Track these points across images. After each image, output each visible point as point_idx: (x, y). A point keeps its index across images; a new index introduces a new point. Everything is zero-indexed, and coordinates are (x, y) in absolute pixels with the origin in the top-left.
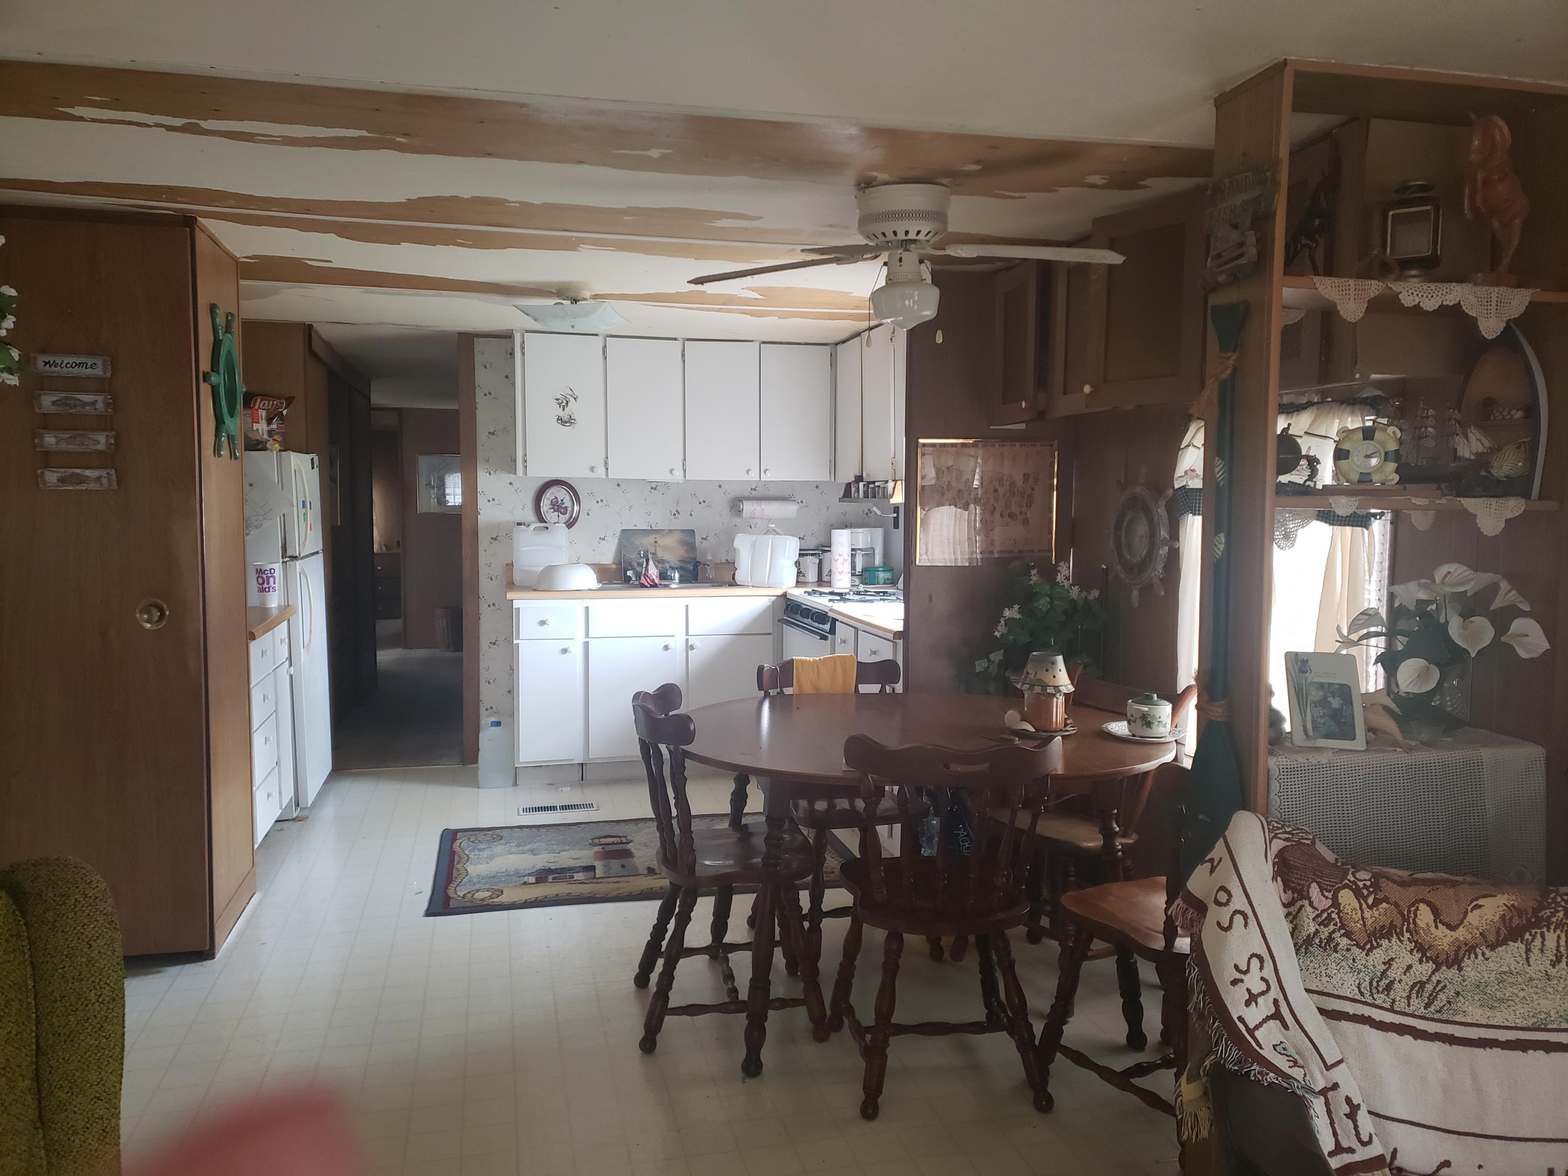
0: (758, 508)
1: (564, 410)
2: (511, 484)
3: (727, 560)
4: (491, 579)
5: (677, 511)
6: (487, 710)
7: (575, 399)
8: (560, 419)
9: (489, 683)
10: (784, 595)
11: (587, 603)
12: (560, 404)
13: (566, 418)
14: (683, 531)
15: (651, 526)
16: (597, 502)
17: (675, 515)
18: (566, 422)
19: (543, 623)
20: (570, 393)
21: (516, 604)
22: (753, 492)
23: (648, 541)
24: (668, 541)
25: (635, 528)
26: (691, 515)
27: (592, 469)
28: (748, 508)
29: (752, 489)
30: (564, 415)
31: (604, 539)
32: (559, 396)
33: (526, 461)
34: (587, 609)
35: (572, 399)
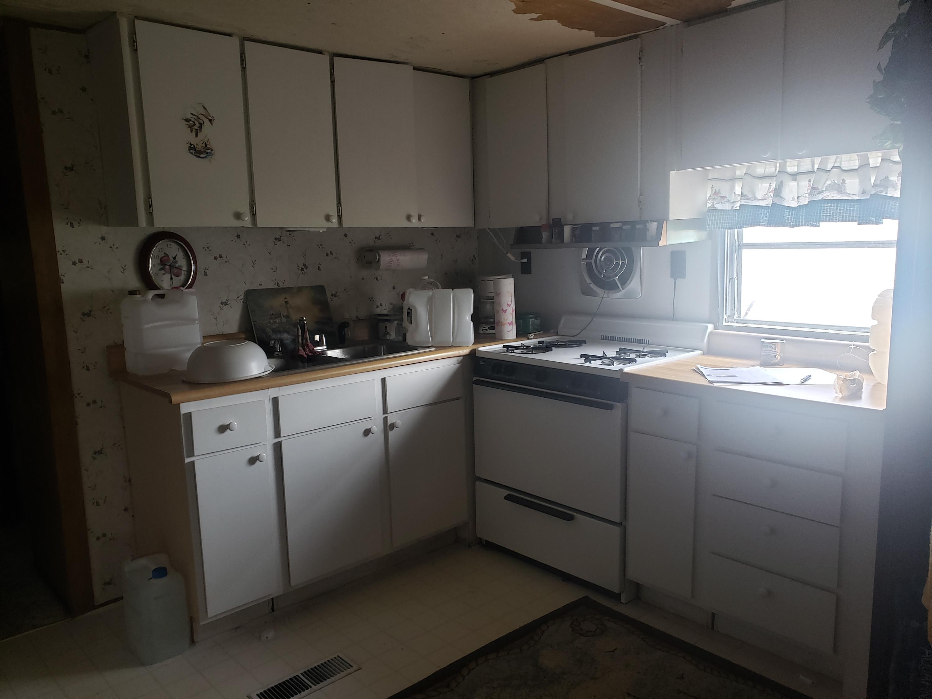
0: (394, 259)
1: (197, 135)
2: (103, 238)
3: (357, 317)
4: (88, 369)
5: (304, 265)
6: (98, 539)
7: (210, 121)
8: (192, 148)
9: (98, 504)
10: (473, 354)
11: (274, 392)
12: (191, 127)
13: (200, 146)
14: (312, 287)
15: (278, 285)
16: (215, 258)
17: (302, 269)
18: (201, 152)
19: (223, 429)
20: (204, 112)
21: (185, 408)
22: (377, 241)
23: (278, 302)
24: (299, 301)
25: (261, 287)
26: (319, 269)
27: (238, 216)
28: (385, 258)
29: (376, 238)
30: (197, 142)
31: (226, 304)
32: (190, 116)
33: (151, 206)
34: (275, 401)
35: (206, 121)
